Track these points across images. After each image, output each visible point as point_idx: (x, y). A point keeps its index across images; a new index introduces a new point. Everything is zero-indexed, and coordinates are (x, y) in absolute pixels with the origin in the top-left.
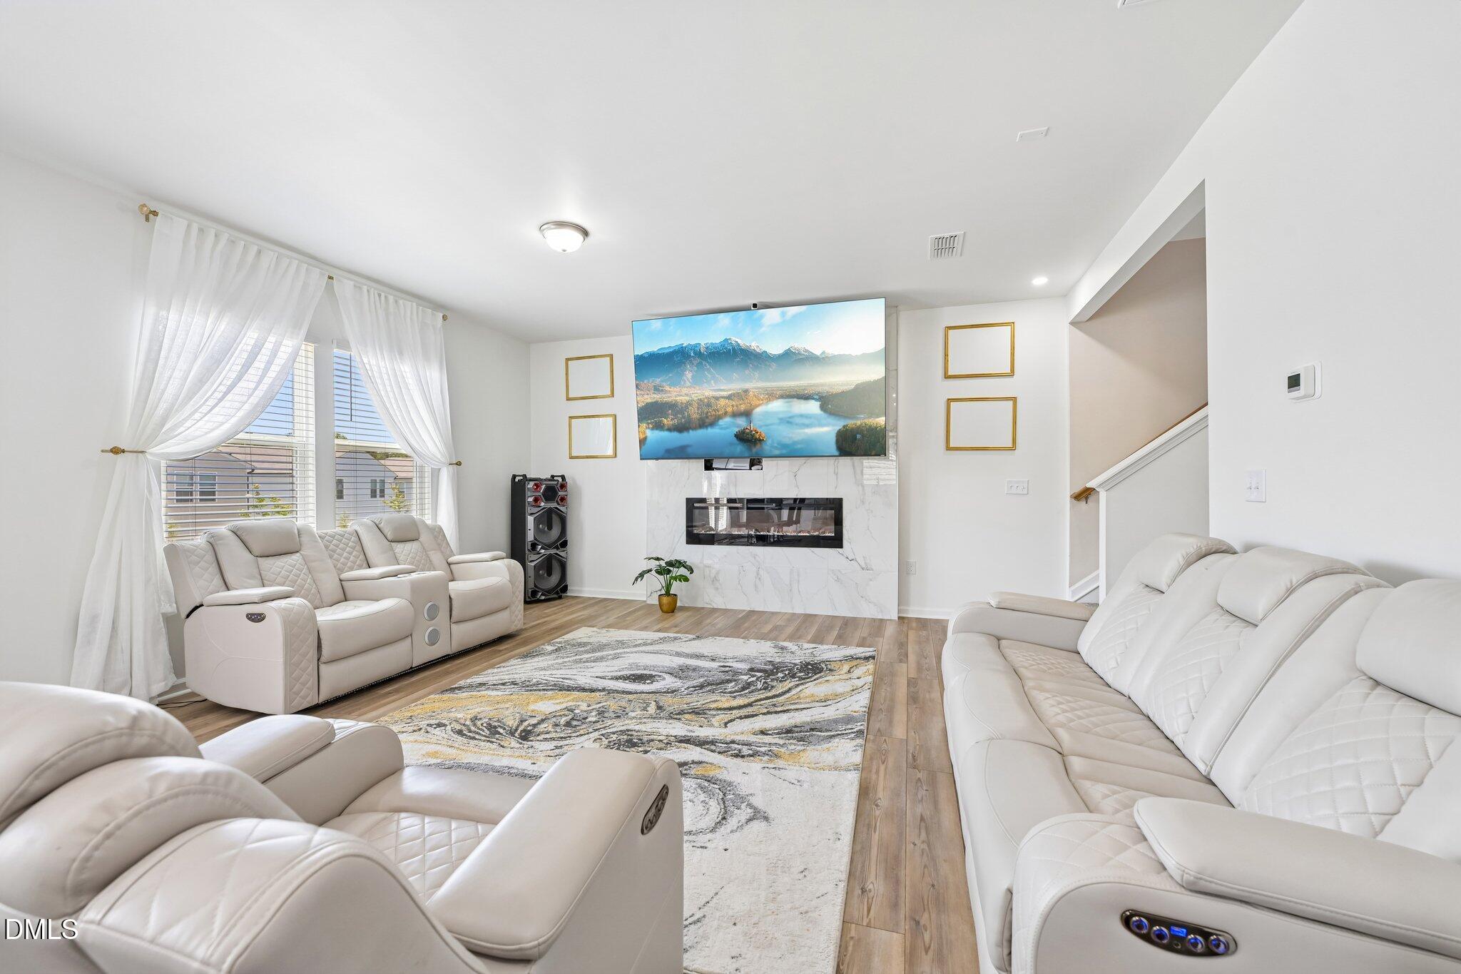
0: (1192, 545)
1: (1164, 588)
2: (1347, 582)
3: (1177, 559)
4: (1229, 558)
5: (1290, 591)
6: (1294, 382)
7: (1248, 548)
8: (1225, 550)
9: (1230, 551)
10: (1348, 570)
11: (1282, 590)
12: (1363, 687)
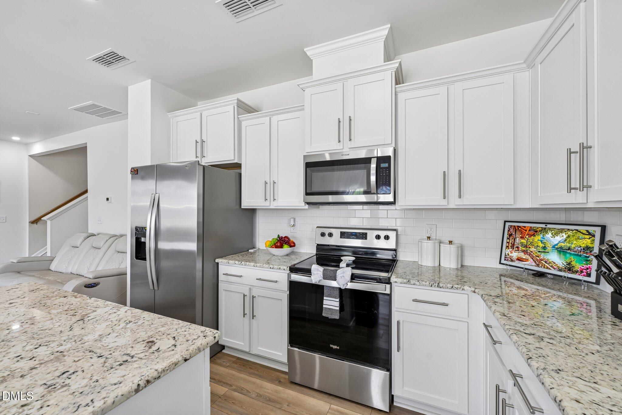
0: (85, 235)
1: (78, 246)
2: (115, 238)
3: (82, 238)
4: (95, 237)
5: (107, 241)
6: (108, 199)
7: (98, 234)
8: (94, 235)
9: (95, 235)
10: (116, 236)
11: (105, 240)
12: (117, 253)
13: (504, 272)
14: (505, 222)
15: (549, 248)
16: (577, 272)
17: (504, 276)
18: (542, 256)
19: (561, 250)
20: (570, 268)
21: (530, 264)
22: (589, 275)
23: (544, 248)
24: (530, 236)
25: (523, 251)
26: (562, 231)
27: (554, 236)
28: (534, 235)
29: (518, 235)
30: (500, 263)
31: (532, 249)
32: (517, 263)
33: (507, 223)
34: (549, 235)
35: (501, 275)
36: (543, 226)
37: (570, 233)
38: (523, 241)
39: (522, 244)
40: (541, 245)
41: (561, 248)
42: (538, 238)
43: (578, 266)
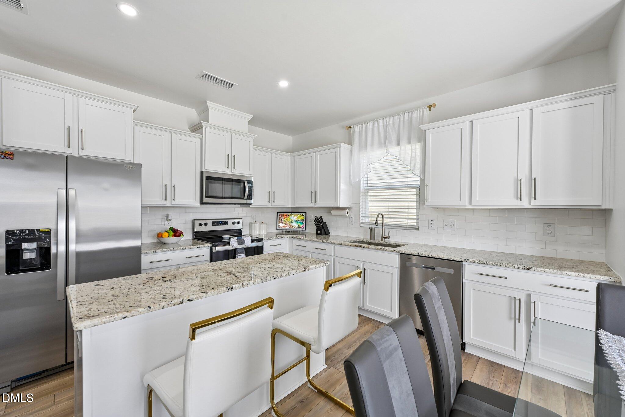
13: (278, 233)
14: (277, 213)
15: (293, 221)
16: (301, 227)
17: (279, 235)
18: (291, 224)
19: (297, 221)
20: (299, 227)
21: (288, 228)
22: (303, 228)
23: (292, 221)
24: (287, 217)
25: (285, 223)
26: (296, 215)
27: (294, 217)
28: (288, 217)
29: (283, 218)
30: (277, 230)
31: (288, 222)
32: (283, 228)
33: (278, 213)
34: (293, 217)
35: (277, 235)
36: (291, 213)
37: (298, 215)
38: (285, 220)
39: (284, 221)
40: (291, 220)
41: (296, 221)
42: (290, 218)
43: (301, 226)
